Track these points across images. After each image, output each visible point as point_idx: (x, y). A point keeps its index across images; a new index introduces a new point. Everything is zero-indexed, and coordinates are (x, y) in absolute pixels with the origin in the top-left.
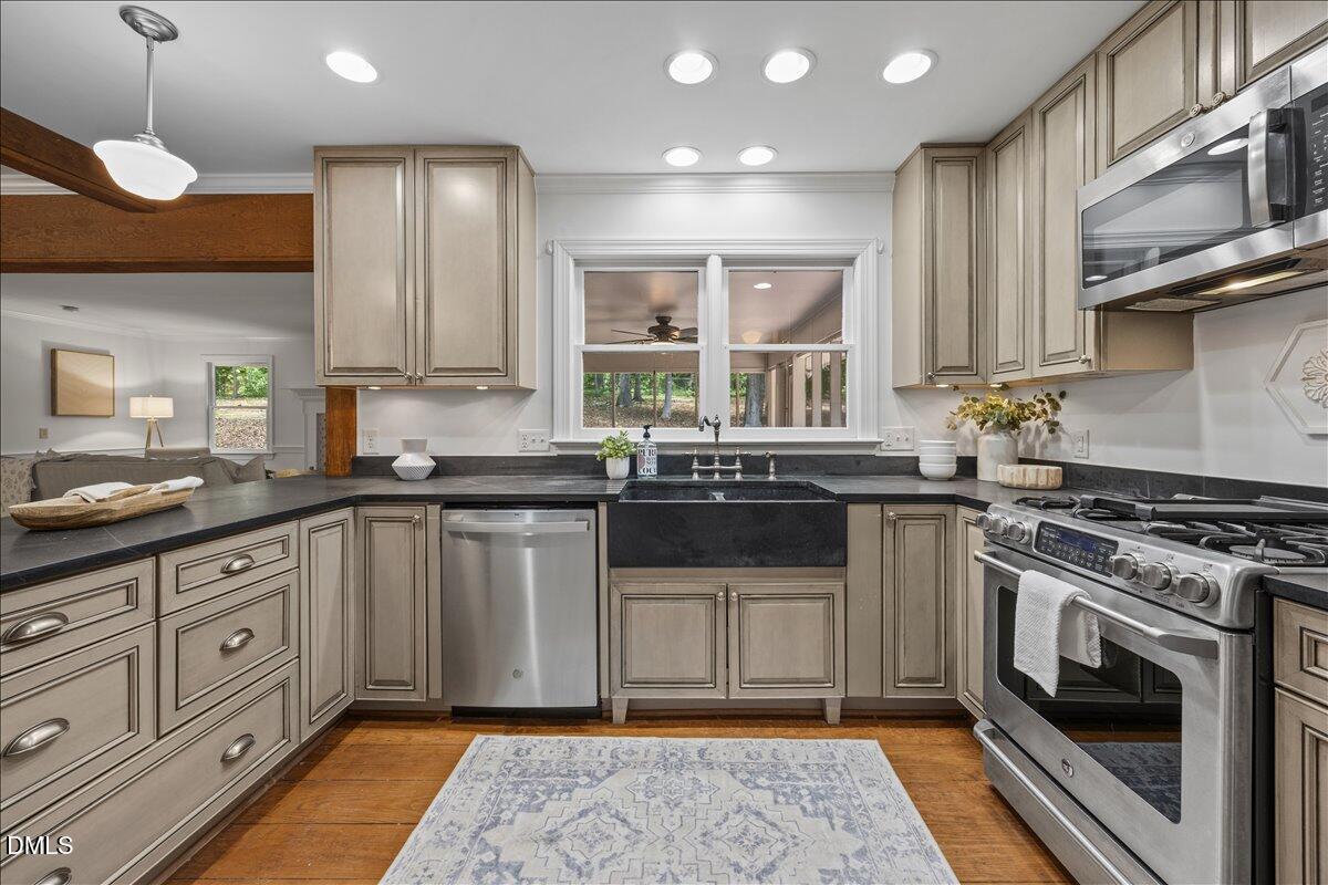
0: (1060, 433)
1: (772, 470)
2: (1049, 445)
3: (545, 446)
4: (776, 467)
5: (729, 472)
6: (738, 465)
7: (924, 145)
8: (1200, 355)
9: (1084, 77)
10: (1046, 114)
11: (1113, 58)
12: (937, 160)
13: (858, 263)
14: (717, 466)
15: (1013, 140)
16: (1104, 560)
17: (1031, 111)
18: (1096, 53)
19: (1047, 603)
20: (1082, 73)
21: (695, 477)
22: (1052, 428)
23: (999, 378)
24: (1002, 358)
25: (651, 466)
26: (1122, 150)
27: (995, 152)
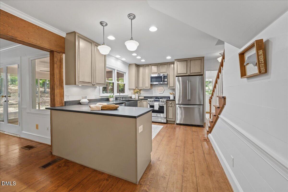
5: (121, 99)
6: (121, 98)
7: (135, 64)
8: (153, 88)
9: (149, 66)
10: (145, 66)
11: (152, 66)
12: (136, 66)
13: (126, 73)
14: (120, 98)
15: (141, 67)
16: (159, 101)
17: (144, 65)
18: (150, 64)
19: (157, 104)
20: (149, 65)
21: (118, 100)
22: (140, 93)
23: (139, 88)
24: (140, 86)
25: (115, 99)
26: (152, 73)
27: (139, 66)
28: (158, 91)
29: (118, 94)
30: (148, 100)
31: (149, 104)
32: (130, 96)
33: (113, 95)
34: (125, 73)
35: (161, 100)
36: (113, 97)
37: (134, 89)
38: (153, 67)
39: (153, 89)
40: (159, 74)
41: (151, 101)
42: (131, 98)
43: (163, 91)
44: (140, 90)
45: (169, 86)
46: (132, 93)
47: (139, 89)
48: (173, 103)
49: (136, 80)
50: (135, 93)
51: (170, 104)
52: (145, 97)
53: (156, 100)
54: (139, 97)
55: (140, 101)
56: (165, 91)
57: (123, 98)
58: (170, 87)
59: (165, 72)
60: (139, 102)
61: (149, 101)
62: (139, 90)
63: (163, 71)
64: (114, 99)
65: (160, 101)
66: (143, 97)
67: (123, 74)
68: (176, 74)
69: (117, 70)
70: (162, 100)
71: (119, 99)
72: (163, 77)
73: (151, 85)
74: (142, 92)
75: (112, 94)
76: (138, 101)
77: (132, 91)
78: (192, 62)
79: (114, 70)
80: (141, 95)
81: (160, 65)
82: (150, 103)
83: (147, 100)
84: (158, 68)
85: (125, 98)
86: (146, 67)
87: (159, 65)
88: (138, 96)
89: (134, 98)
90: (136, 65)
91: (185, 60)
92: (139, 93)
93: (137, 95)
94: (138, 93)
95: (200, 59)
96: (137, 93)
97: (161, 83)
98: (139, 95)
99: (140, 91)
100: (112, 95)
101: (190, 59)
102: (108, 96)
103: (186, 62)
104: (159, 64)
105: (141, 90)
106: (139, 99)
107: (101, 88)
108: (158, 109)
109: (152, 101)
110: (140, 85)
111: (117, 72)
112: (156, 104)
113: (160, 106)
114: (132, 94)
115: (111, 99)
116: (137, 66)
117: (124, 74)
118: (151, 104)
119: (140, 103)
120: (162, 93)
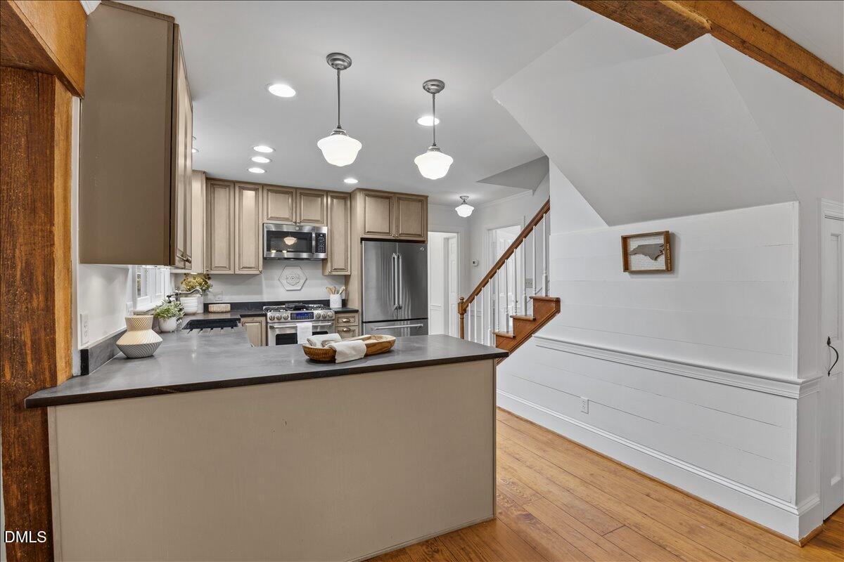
0: (208, 293)
7: (204, 172)
8: (263, 271)
9: (258, 189)
11: (269, 192)
15: (223, 187)
16: (311, 316)
17: (234, 183)
18: (262, 186)
19: (308, 328)
20: (257, 186)
24: (217, 264)
26: (271, 218)
27: (212, 185)
28: (284, 282)
30: (269, 314)
31: (273, 330)
35: (316, 312)
38: (272, 196)
40: (296, 223)
41: (280, 319)
43: (302, 282)
45: (332, 266)
48: (352, 320)
51: (345, 324)
52: (236, 306)
54: (205, 304)
56: (308, 282)
58: (335, 269)
59: (318, 221)
61: (273, 318)
63: (311, 216)
65: (315, 318)
66: (228, 307)
68: (359, 232)
70: (322, 313)
72: (314, 235)
78: (403, 205)
80: (211, 298)
81: (301, 194)
82: (278, 326)
84: (294, 205)
87: (298, 194)
88: (202, 301)
91: (386, 195)
95: (420, 201)
97: (305, 255)
101: (398, 196)
103: (388, 200)
104: (299, 192)
105: (209, 278)
110: (219, 260)
112: (304, 328)
116: (209, 184)
118: (283, 328)
120: (299, 288)
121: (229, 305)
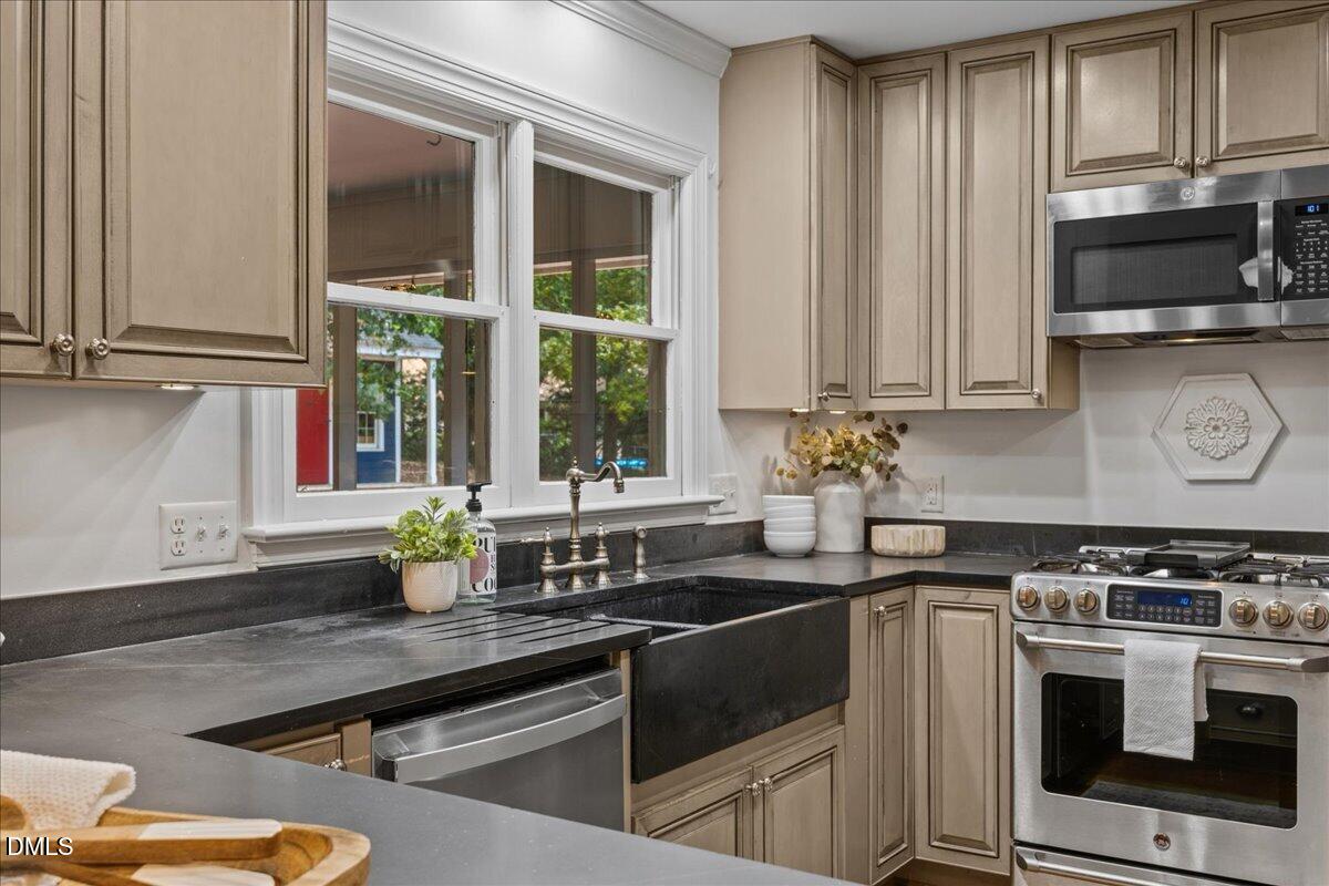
0: (899, 480)
1: (640, 561)
2: (879, 497)
3: (228, 546)
4: (646, 557)
5: (590, 574)
6: (602, 559)
7: (815, 40)
8: (1086, 396)
9: (1030, 57)
10: (968, 70)
11: (1073, 53)
12: (825, 69)
13: (688, 185)
14: (576, 562)
15: (910, 79)
16: (1205, 611)
17: (944, 53)
18: (1050, 35)
19: (1172, 667)
20: (1026, 47)
21: (550, 588)
22: (888, 472)
23: (876, 405)
24: (886, 375)
25: (492, 574)
26: (1085, 164)
27: (877, 81)
28: (1178, 442)
29: (553, 498)
30: (1022, 581)
31: (1032, 651)
32: (745, 515)
33: (453, 522)
34: (672, 180)
35: (1233, 595)
36: (453, 543)
37: (808, 417)
38: (1090, 74)
39: (1087, 412)
40: (1189, 169)
41: (1060, 607)
42: (753, 539)
43: (1261, 442)
44: (893, 430)
46: (770, 466)
47: (870, 416)
49: (836, 280)
50: (811, 476)
52: (961, 536)
53: (1144, 595)
54: (869, 523)
55: (881, 602)
56: (1288, 444)
57: (621, 546)
60: (877, 620)
61: (1031, 602)
62: (867, 430)
64: (475, 577)
65: (1227, 624)
66: (934, 539)
67: (646, 198)
69: (543, 139)
70: (1264, 599)
71: (564, 578)
72: (1265, 224)
73: (1067, 350)
74: (909, 455)
75: (456, 497)
76: (858, 608)
77: (772, 444)
79: (502, 126)
80: (907, 500)
82: (1052, 637)
83: (1004, 583)
84: (1185, 89)
85: (663, 544)
86: (981, 81)
87: (1205, 35)
88: (856, 508)
89: (800, 539)
90: (831, 60)
92: (866, 470)
93: (839, 493)
94: (856, 474)
96: (846, 466)
97: (1200, 317)
98: (869, 498)
99: (887, 439)
100: (441, 516)
102: (380, 534)
105: (903, 428)
106: (880, 570)
107: (277, 410)
108: (1182, 748)
109: (1088, 605)
110: (897, 359)
111: (541, 170)
112: (1152, 664)
113: (1218, 700)
114: (768, 488)
115: (428, 586)
116: (843, 80)
117: (661, 198)
118: (1073, 651)
119: (892, 629)
120: (1247, 473)
121: (942, 529)
